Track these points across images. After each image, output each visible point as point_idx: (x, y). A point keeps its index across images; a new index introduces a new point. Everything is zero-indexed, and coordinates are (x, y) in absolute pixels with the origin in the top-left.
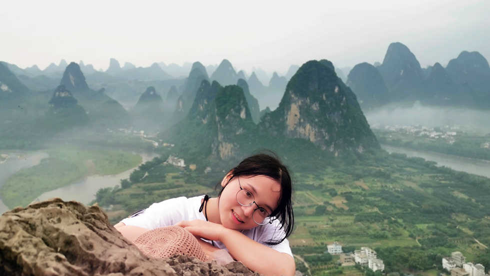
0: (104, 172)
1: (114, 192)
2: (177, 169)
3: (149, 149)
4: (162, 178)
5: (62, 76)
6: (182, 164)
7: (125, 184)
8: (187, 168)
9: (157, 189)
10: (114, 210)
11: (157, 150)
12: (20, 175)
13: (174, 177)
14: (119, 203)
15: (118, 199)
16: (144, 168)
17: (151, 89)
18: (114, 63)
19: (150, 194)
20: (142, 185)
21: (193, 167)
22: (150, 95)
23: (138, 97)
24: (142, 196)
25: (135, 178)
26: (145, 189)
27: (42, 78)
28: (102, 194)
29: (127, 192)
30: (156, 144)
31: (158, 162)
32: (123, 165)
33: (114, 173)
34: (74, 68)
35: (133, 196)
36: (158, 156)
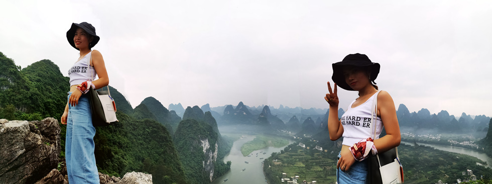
0: (275, 146)
1: (278, 154)
2: (302, 148)
3: (292, 139)
4: (296, 151)
5: (262, 110)
6: (304, 146)
7: (282, 151)
8: (306, 148)
9: (294, 156)
10: (278, 162)
11: (295, 140)
12: (247, 143)
13: (301, 151)
14: (280, 159)
15: (279, 158)
16: (290, 146)
17: (295, 116)
18: (281, 106)
19: (291, 157)
20: (288, 153)
21: (308, 148)
22: (294, 119)
23: (290, 119)
24: (288, 158)
25: (286, 150)
26: (289, 155)
27: (256, 110)
28: (273, 154)
29: (282, 155)
30: (295, 137)
31: (295, 144)
32: (282, 145)
33: (279, 147)
34: (266, 108)
35: (285, 157)
36: (295, 142)
